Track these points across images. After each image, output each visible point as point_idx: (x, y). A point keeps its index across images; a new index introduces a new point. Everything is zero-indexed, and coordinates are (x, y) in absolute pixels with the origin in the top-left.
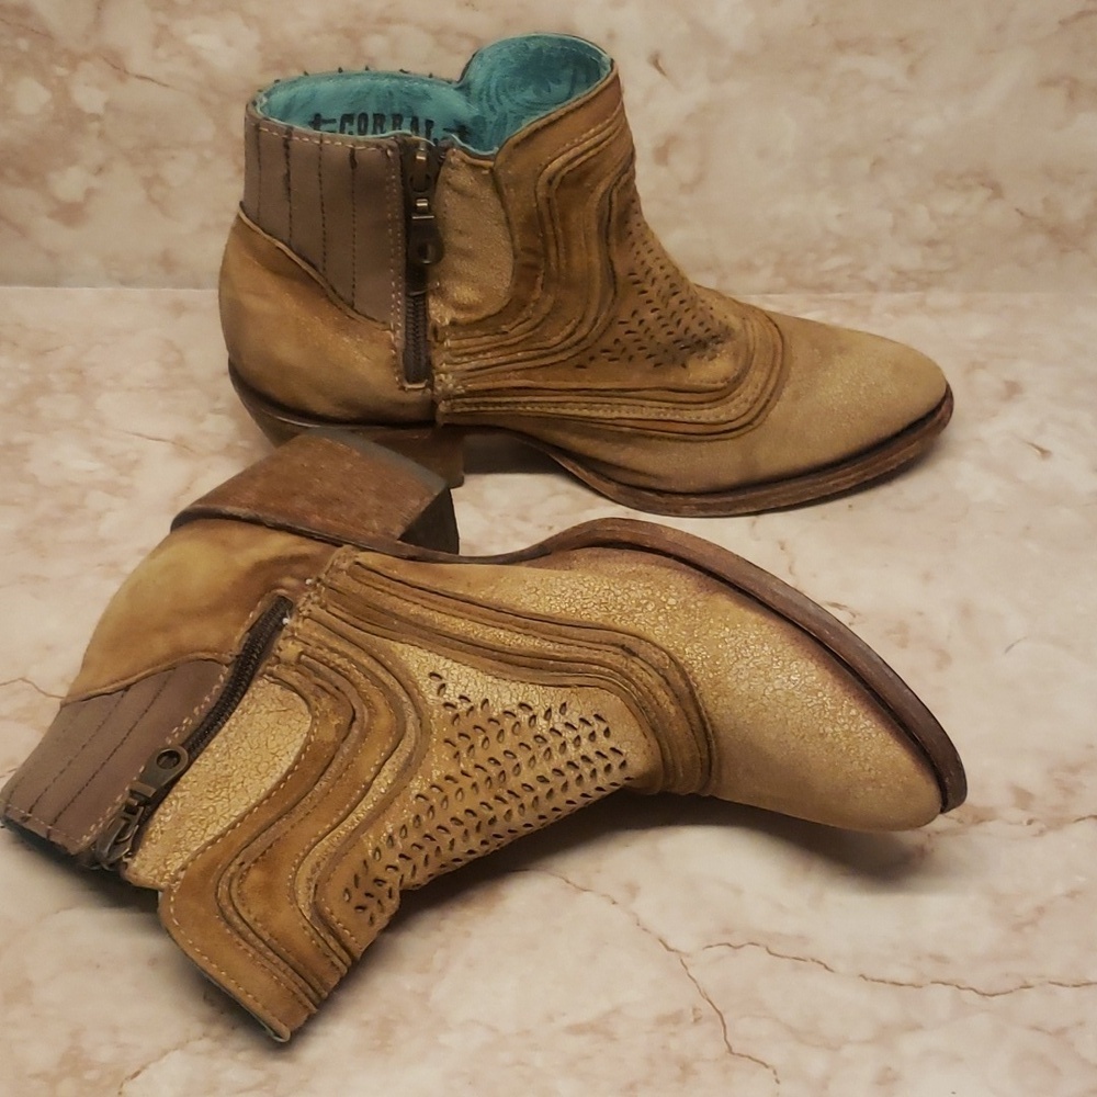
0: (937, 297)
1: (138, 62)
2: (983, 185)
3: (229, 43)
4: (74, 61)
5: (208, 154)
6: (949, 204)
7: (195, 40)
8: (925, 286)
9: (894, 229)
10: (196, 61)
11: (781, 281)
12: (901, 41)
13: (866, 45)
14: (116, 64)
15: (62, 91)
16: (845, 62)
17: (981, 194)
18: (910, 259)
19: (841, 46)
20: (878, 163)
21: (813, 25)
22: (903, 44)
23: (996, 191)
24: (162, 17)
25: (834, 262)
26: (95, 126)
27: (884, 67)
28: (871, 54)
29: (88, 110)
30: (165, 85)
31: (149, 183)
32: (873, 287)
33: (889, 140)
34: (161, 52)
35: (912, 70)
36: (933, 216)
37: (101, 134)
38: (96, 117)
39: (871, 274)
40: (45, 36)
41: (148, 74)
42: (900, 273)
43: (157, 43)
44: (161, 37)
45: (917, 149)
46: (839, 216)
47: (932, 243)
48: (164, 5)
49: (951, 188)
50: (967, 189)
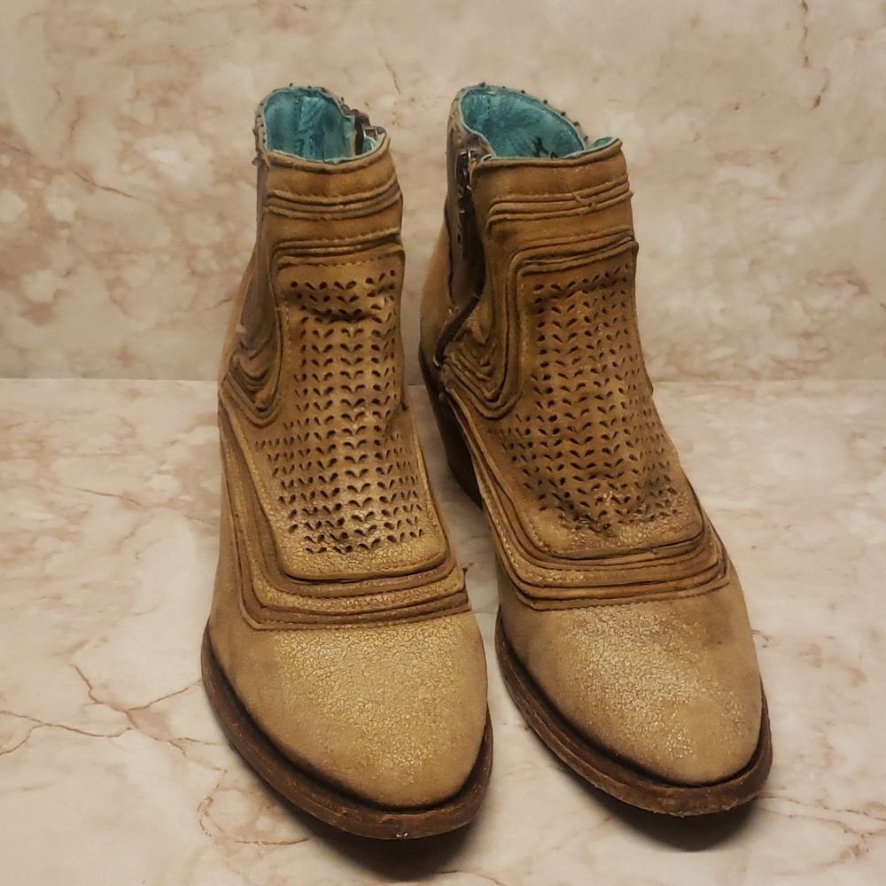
0: (812, 384)
1: (105, 176)
2: (850, 282)
3: (186, 158)
4: (50, 174)
5: (165, 258)
6: (821, 300)
7: (156, 155)
8: (801, 374)
9: (772, 322)
10: (156, 175)
11: (672, 370)
12: (773, 153)
13: (741, 158)
14: (86, 179)
15: (38, 202)
16: (724, 173)
17: (850, 290)
18: (787, 349)
19: (720, 158)
20: (755, 263)
21: (696, 140)
22: (774, 155)
23: (862, 288)
24: (127, 136)
25: (720, 352)
26: (65, 233)
27: (757, 177)
28: (748, 165)
29: (59, 218)
30: (128, 196)
31: (111, 285)
32: (755, 375)
33: (765, 242)
34: (126, 167)
35: (783, 180)
36: (807, 310)
37: (70, 240)
38: (66, 225)
39: (753, 364)
40: (25, 153)
41: (111, 186)
42: (780, 362)
43: (122, 159)
44: (126, 153)
45: (790, 250)
46: (723, 310)
47: (807, 335)
48: (129, 125)
49: (821, 285)
50: (836, 285)
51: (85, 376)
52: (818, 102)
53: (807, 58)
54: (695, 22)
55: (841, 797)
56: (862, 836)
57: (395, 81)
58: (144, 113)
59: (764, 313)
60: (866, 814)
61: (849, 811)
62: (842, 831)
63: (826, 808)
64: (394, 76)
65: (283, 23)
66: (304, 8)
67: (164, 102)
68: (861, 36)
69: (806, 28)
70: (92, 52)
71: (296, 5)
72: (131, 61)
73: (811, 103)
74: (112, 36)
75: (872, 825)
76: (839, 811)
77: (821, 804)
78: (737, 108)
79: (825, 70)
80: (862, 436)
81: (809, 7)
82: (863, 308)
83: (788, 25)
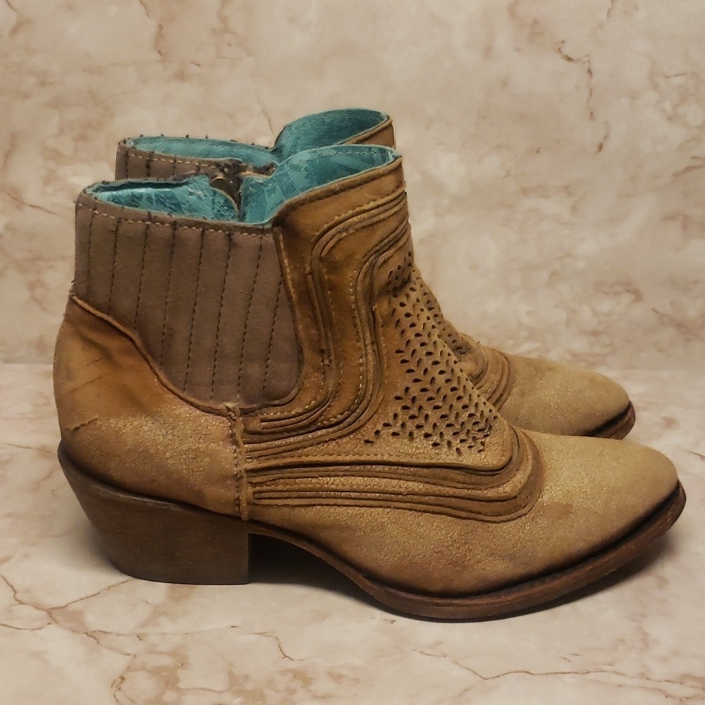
1: (31, 196)
2: (628, 291)
6: (606, 305)
7: (74, 180)
8: (591, 365)
9: (568, 323)
12: (566, 188)
13: (542, 191)
14: (16, 198)
16: (528, 203)
17: (627, 298)
18: (580, 345)
19: (525, 192)
20: (554, 275)
21: (506, 177)
22: (567, 190)
23: (638, 296)
24: (51, 164)
25: (528, 346)
27: (555, 206)
28: (547, 197)
30: (50, 212)
31: (32, 286)
33: (561, 258)
34: (49, 189)
35: (574, 209)
36: (595, 313)
39: (552, 356)
41: (37, 204)
42: (575, 355)
43: (47, 181)
44: (50, 178)
45: (581, 265)
46: (528, 312)
47: (595, 333)
48: (54, 155)
49: (607, 293)
50: (617, 294)
51: (7, 361)
52: (601, 147)
53: (592, 113)
54: (505, 83)
57: (270, 125)
58: (66, 146)
59: (562, 315)
64: (270, 121)
65: (181, 76)
66: (199, 65)
67: (83, 138)
68: (633, 96)
69: (591, 90)
70: (26, 96)
71: (193, 62)
72: (57, 103)
73: (596, 148)
74: (43, 83)
78: (538, 152)
79: (606, 122)
81: (593, 73)
82: (638, 312)
83: (577, 87)
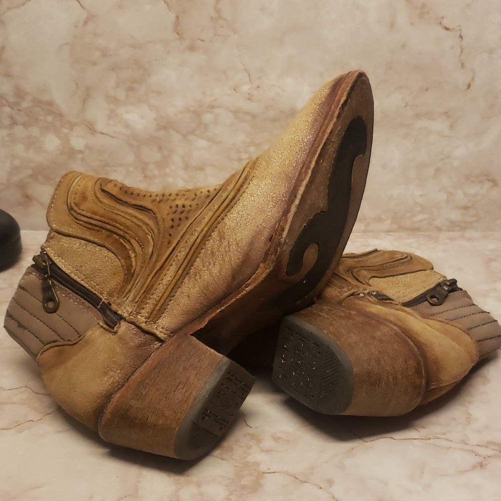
0: (469, 233)
1: (100, 126)
2: (488, 180)
3: (142, 117)
4: (72, 126)
5: (131, 169)
6: (473, 190)
7: (127, 116)
8: (463, 229)
9: (447, 201)
10: (127, 126)
11: (395, 226)
13: (430, 116)
14: (91, 128)
15: (66, 140)
16: (421, 123)
17: (488, 185)
18: (456, 216)
19: (418, 116)
20: (438, 170)
21: (405, 106)
22: (447, 114)
23: (494, 183)
24: (112, 106)
25: (420, 217)
26: (80, 156)
27: (438, 125)
28: (433, 119)
29: (77, 148)
30: (113, 137)
32: (439, 229)
33: (442, 159)
34: (111, 122)
35: (452, 127)
36: (466, 195)
37: (83, 160)
38: (81, 152)
39: (438, 223)
40: (60, 115)
41: (105, 132)
42: (452, 222)
43: (110, 117)
44: (112, 115)
45: (456, 163)
46: (421, 195)
47: (466, 208)
48: (114, 101)
49: (474, 182)
50: (481, 182)
52: (469, 86)
53: (462, 64)
54: (404, 46)
55: (474, 439)
56: (484, 458)
57: (249, 77)
58: (121, 95)
59: (444, 196)
60: (487, 447)
61: (479, 446)
62: (474, 455)
63: (466, 444)
64: (249, 75)
65: (192, 48)
66: (203, 41)
67: (131, 89)
68: (491, 52)
69: (462, 49)
70: (94, 63)
71: (199, 39)
72: (114, 68)
73: (466, 87)
74: (105, 55)
75: (489, 452)
76: (473, 446)
77: (464, 442)
78: (427, 90)
79: (472, 70)
80: (495, 260)
81: (463, 38)
82: (495, 194)
83: (453, 47)
